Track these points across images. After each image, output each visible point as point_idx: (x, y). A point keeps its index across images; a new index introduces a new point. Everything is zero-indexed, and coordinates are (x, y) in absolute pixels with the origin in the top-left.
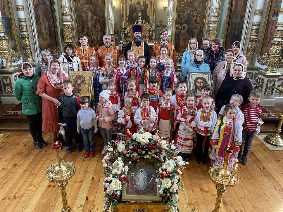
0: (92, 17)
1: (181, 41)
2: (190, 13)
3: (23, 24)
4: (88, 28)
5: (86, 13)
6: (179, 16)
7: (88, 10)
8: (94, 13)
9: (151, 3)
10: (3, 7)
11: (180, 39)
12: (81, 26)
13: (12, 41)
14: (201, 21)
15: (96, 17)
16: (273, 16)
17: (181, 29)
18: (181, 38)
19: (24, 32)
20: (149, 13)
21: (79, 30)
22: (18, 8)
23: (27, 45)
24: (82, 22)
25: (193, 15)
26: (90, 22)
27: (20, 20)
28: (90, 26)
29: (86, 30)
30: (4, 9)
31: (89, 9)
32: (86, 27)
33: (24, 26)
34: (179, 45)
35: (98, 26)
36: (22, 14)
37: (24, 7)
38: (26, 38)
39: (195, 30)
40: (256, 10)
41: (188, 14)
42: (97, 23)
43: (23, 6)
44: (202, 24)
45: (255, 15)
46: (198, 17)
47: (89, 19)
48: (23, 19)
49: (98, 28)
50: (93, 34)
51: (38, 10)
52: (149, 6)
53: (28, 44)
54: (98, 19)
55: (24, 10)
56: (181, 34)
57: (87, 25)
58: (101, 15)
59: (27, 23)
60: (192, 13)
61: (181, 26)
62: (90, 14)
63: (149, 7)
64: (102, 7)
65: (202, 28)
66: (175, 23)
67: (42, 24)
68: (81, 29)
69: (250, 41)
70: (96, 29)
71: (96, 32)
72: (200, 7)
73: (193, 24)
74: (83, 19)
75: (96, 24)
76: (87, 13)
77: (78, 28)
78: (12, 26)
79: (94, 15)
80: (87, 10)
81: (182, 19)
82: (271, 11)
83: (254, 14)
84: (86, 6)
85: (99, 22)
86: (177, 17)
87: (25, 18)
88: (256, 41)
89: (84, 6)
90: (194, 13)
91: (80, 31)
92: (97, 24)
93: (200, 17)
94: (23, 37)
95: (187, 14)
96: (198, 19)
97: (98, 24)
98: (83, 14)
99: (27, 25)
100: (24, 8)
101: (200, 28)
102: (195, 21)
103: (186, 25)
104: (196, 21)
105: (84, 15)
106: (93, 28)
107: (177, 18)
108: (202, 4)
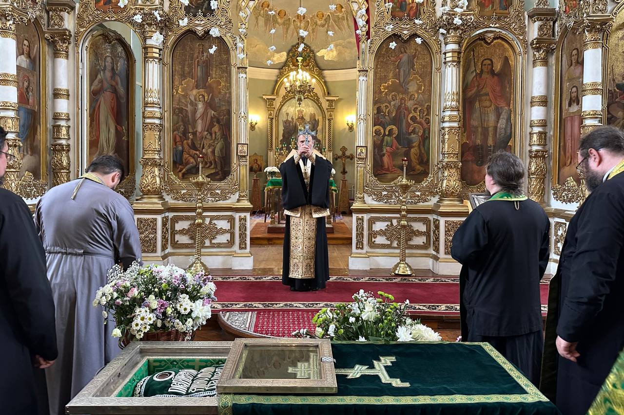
0: (205, 113)
1: (386, 159)
2: (401, 104)
3: (63, 123)
4: (195, 134)
5: (194, 105)
6: (379, 110)
7: (198, 99)
8: (209, 105)
9: (325, 118)
10: (27, 89)
11: (384, 155)
12: (182, 129)
13: (31, 155)
14: (424, 119)
15: (213, 112)
16: (570, 105)
17: (385, 135)
18: (385, 152)
19: (60, 139)
20: (321, 135)
21: (177, 136)
22: (56, 94)
23: (62, 165)
24: (183, 121)
25: (407, 109)
26: (200, 121)
27: (56, 117)
28: (199, 129)
29: (191, 137)
30: (28, 92)
31: (201, 97)
32: (191, 130)
33: (64, 128)
34: (382, 166)
35: (216, 129)
36: (63, 106)
37: (70, 93)
38: (64, 150)
39: (413, 136)
40: (533, 98)
41: (397, 105)
42: (215, 123)
43: (68, 91)
44: (427, 124)
45: (532, 106)
46: (418, 111)
47: (199, 116)
48: (63, 115)
49: (215, 132)
50: (205, 145)
51: (97, 101)
52: (320, 124)
53: (65, 164)
54: (217, 115)
55: (68, 99)
56: (385, 143)
57: (194, 127)
58: (224, 108)
59: (71, 123)
60: (405, 104)
61: (385, 129)
62: (200, 106)
63: (322, 124)
64: (226, 93)
65: (427, 132)
66: (370, 122)
67: (103, 127)
68: (182, 135)
69: (531, 157)
70: (211, 134)
71: (212, 141)
72: (421, 93)
73: (409, 125)
74: (187, 116)
75: (211, 125)
76: (196, 105)
77: (175, 133)
78: (39, 127)
79: (208, 107)
80: (195, 99)
81: (384, 116)
82: (564, 96)
83: (529, 105)
84: (195, 92)
85: (218, 122)
86: (376, 112)
87: (68, 114)
88: (544, 157)
89: (190, 93)
90: (410, 104)
91: (178, 139)
92: (214, 126)
93: (422, 111)
94: (57, 149)
95: (394, 105)
96: (417, 115)
97: (217, 125)
98: (186, 106)
99: (69, 127)
100: (68, 95)
101: (424, 131)
102: (411, 118)
103: (394, 127)
104: (414, 119)
105: (189, 108)
106: (206, 133)
107: (375, 114)
108: (423, 88)
